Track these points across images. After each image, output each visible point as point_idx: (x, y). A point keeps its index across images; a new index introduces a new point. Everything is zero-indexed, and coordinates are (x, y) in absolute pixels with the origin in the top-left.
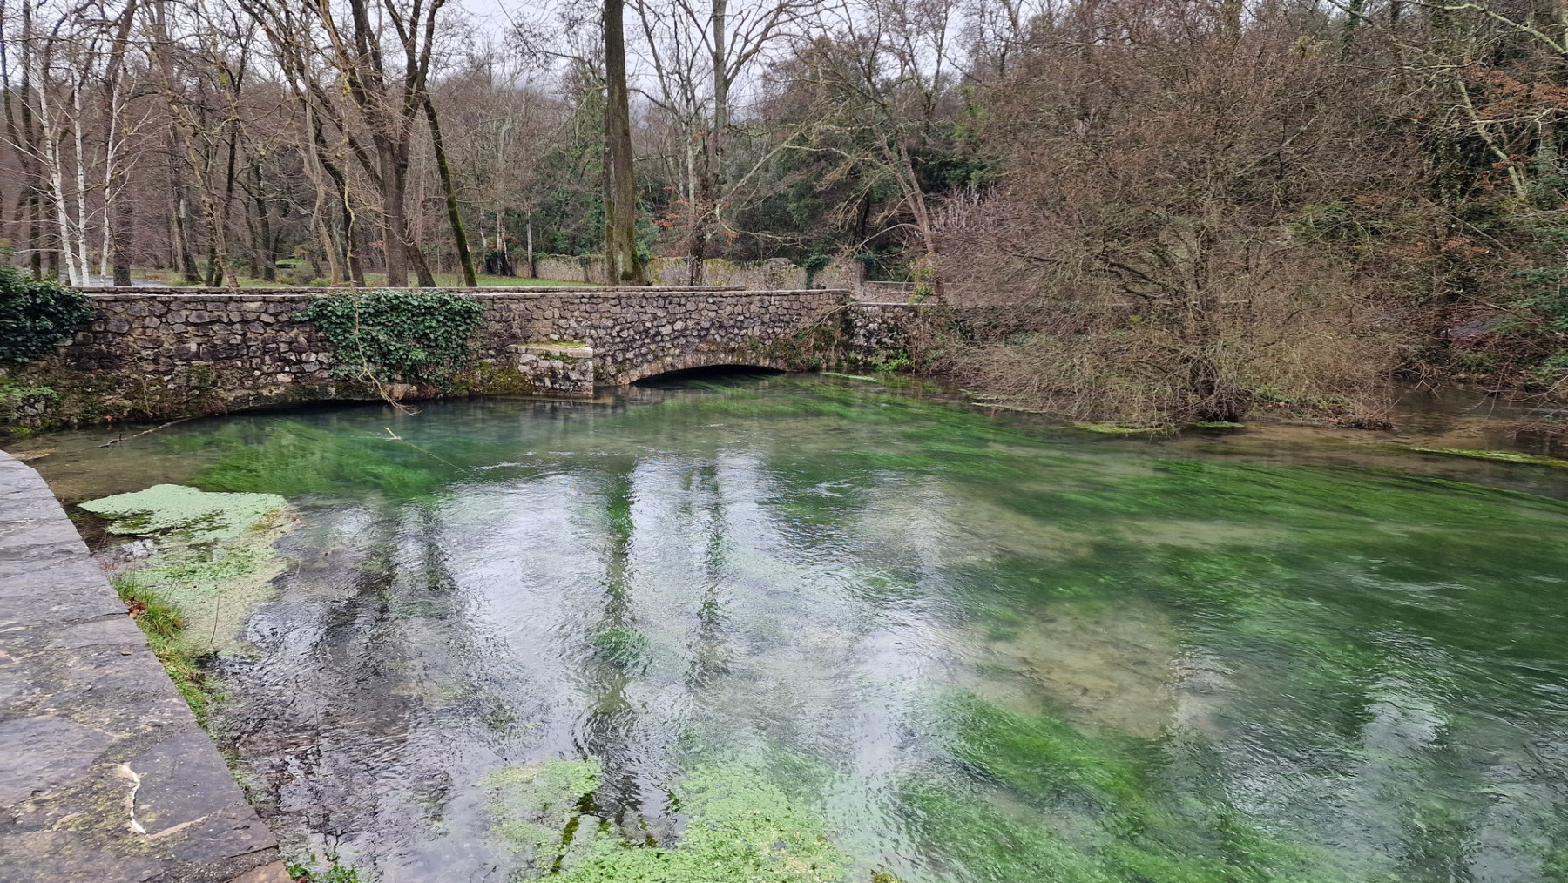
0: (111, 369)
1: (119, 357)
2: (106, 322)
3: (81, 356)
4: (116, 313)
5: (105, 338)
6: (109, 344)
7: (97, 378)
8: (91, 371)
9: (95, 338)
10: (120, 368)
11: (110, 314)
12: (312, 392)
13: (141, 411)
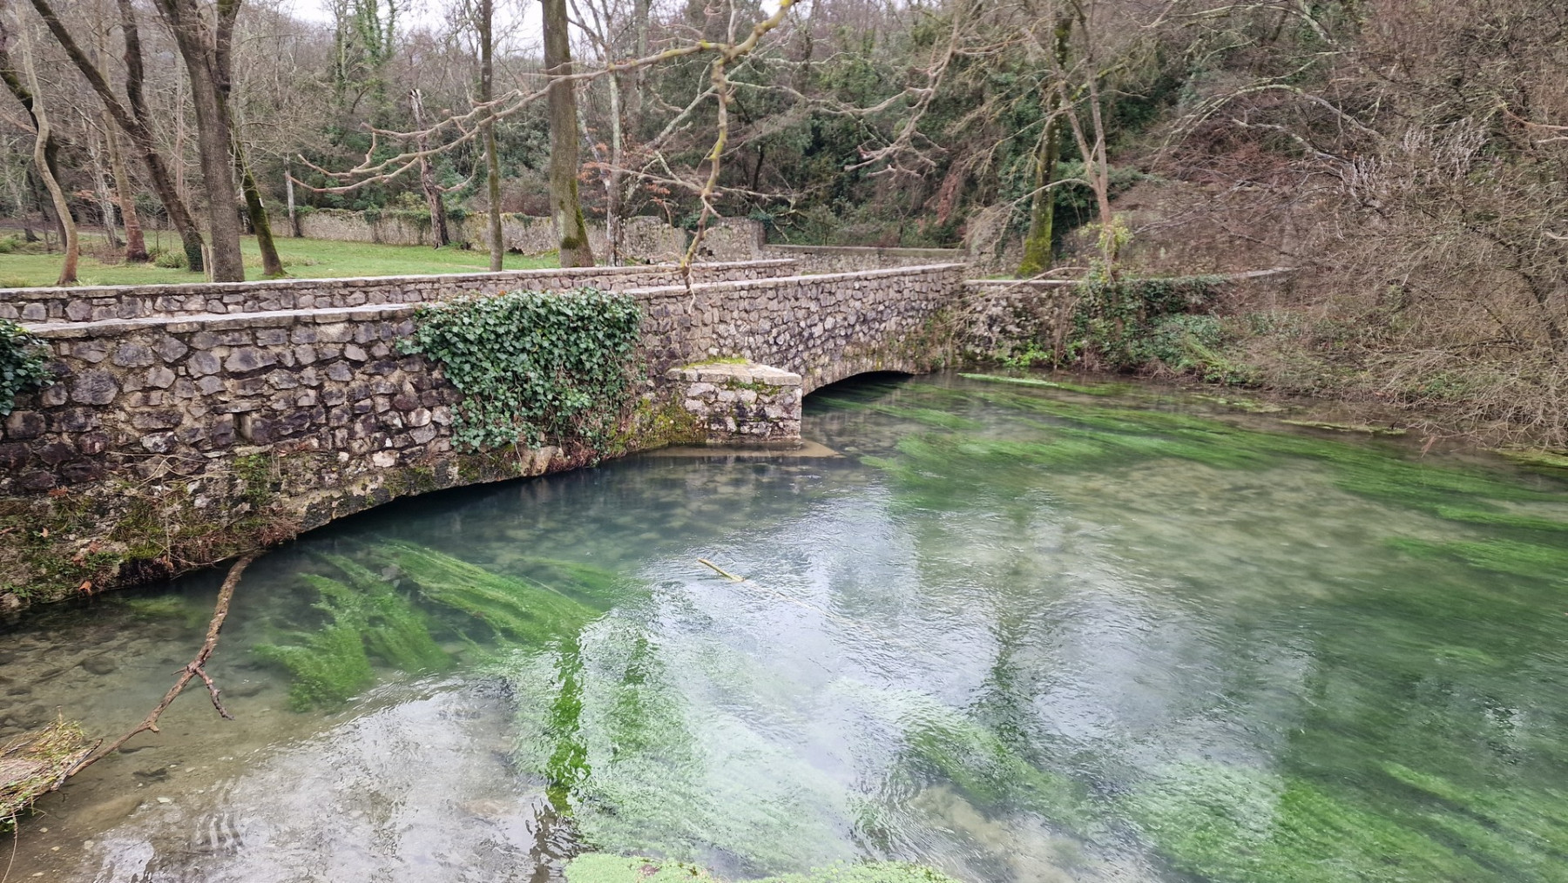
0: (82, 480)
1: (100, 456)
2: (70, 383)
3: (21, 463)
4: (89, 364)
5: (70, 417)
6: (79, 431)
7: (59, 507)
8: (44, 492)
9: (50, 422)
10: (100, 477)
11: (76, 366)
12: (427, 479)
13: (148, 561)
